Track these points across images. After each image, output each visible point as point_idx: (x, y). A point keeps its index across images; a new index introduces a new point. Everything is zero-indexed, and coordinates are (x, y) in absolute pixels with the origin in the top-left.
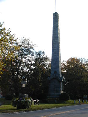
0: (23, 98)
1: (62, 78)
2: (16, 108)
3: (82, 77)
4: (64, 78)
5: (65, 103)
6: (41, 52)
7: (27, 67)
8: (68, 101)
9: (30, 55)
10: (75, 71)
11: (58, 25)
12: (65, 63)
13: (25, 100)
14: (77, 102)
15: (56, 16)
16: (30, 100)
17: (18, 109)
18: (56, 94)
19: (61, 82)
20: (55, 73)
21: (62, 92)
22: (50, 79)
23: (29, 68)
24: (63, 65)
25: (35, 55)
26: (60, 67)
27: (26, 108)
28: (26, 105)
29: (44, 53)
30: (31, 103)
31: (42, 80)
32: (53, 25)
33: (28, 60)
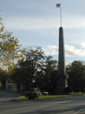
0: (33, 91)
1: (66, 76)
2: (28, 98)
3: (82, 75)
4: (68, 75)
5: (68, 94)
6: (50, 56)
7: (40, 68)
8: (71, 93)
9: (42, 59)
10: (77, 71)
11: (62, 36)
12: (70, 65)
13: (34, 92)
14: (78, 94)
15: (61, 29)
16: (38, 93)
17: (29, 99)
18: (62, 88)
19: (66, 79)
20: (61, 72)
21: (66, 86)
22: (57, 77)
23: (42, 68)
24: (69, 66)
25: (46, 59)
26: (65, 68)
27: (35, 98)
28: (35, 97)
29: (52, 57)
30: (39, 95)
31: (51, 77)
32: (59, 36)
33: (41, 62)
